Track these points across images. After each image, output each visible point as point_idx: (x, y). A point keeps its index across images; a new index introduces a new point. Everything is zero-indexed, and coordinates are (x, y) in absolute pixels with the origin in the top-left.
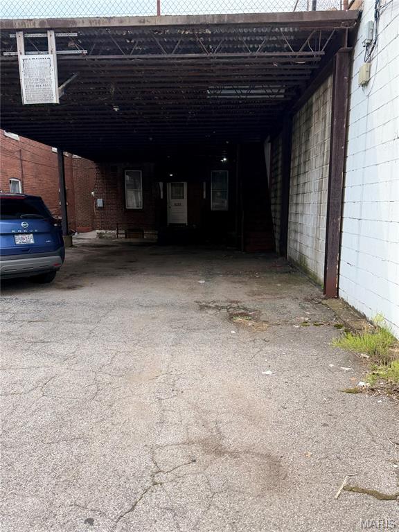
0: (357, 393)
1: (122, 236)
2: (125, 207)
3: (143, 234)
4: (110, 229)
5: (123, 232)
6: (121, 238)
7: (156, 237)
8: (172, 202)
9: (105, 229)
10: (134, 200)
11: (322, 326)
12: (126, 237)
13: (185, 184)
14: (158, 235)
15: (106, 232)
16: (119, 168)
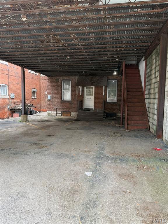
1: (60, 114)
2: (62, 100)
3: (71, 114)
4: (54, 111)
5: (60, 112)
6: (59, 116)
7: (76, 116)
8: (86, 97)
10: (67, 96)
12: (62, 116)
13: (94, 87)
14: (78, 115)
15: (52, 112)
16: (59, 79)
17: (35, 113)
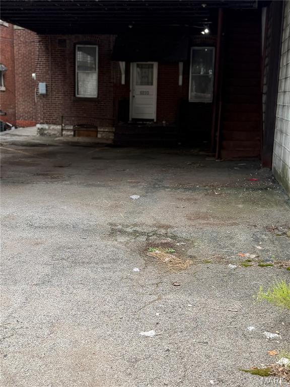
0: (267, 375)
1: (69, 133)
2: (75, 95)
3: (97, 132)
4: (54, 124)
5: (71, 127)
6: (68, 136)
7: (112, 137)
8: (137, 89)
9: (47, 123)
10: (89, 86)
11: (269, 268)
12: (74, 135)
13: (156, 65)
14: (115, 133)
15: (49, 127)
16: (68, 41)
17: (5, 130)
